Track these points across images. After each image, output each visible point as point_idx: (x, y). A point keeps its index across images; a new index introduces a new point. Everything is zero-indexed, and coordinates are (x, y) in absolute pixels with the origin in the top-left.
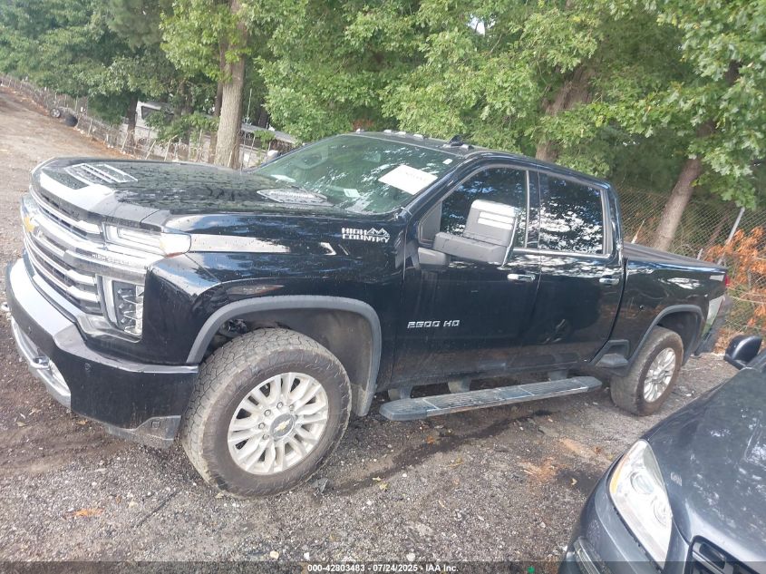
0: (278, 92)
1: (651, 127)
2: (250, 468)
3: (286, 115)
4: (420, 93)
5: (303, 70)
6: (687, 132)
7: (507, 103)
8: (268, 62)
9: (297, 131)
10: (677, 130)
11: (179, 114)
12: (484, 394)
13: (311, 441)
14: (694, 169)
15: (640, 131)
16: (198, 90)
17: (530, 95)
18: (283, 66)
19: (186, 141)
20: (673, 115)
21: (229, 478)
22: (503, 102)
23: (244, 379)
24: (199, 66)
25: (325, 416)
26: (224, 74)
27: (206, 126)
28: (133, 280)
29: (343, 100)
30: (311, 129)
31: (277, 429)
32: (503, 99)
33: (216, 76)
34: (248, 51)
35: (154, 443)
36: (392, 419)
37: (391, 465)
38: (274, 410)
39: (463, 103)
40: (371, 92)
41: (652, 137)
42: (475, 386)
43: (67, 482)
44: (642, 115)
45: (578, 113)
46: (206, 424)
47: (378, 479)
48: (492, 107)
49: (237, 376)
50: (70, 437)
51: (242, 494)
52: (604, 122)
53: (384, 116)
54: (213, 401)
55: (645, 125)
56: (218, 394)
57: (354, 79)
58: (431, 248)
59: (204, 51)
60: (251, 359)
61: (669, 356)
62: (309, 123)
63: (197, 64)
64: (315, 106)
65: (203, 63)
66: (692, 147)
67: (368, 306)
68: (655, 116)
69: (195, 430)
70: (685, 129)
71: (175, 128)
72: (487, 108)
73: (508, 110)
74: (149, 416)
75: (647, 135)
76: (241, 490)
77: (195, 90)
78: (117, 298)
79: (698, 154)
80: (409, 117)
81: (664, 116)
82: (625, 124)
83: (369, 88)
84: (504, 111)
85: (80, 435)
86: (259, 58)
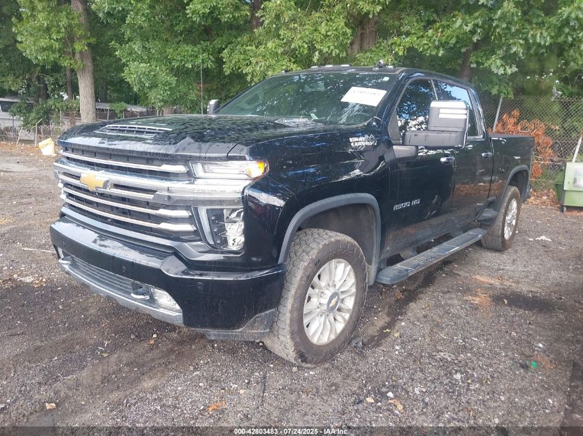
0: (137, 67)
1: (441, 49)
2: (317, 341)
3: (147, 85)
4: (262, 49)
5: (155, 47)
6: (468, 48)
7: (332, 47)
8: (121, 45)
9: (159, 96)
10: (460, 48)
11: (38, 101)
12: (428, 253)
13: (348, 310)
14: (467, 76)
15: (434, 53)
16: (52, 79)
17: (348, 39)
18: (136, 47)
19: (48, 124)
20: (457, 37)
21: (307, 353)
22: (329, 47)
23: (310, 270)
24: (54, 58)
25: (354, 290)
26: (76, 63)
27: (65, 108)
28: (221, 205)
29: (190, 67)
30: (169, 93)
31: (331, 305)
32: (329, 45)
33: (71, 64)
34: (93, 40)
35: (254, 337)
36: (389, 283)
37: (387, 319)
38: (326, 292)
39: (297, 52)
40: (211, 57)
41: (443, 55)
42: (420, 250)
43: (179, 388)
44: (435, 40)
45: (382, 48)
46: (291, 312)
47: (388, 330)
48: (321, 51)
49: (306, 269)
50: (150, 355)
51: (315, 363)
52: (404, 50)
53: (226, 74)
54: (293, 292)
55: (437, 48)
56: (296, 286)
57: (195, 49)
58: (403, 144)
59: (57, 45)
60: (311, 253)
61: (514, 204)
62: (166, 88)
63: (52, 57)
64: (167, 75)
65: (57, 55)
66: (473, 59)
67: (373, 198)
68: (444, 39)
69: (283, 319)
70: (466, 46)
71: (38, 113)
72: (317, 53)
73: (334, 53)
74: (255, 314)
75: (440, 55)
76: (315, 360)
77: (49, 80)
78: (211, 223)
79: (478, 63)
80: (258, 69)
81: (452, 38)
82: (421, 49)
83: (209, 54)
84: (331, 53)
85: (156, 352)
86: (113, 42)
